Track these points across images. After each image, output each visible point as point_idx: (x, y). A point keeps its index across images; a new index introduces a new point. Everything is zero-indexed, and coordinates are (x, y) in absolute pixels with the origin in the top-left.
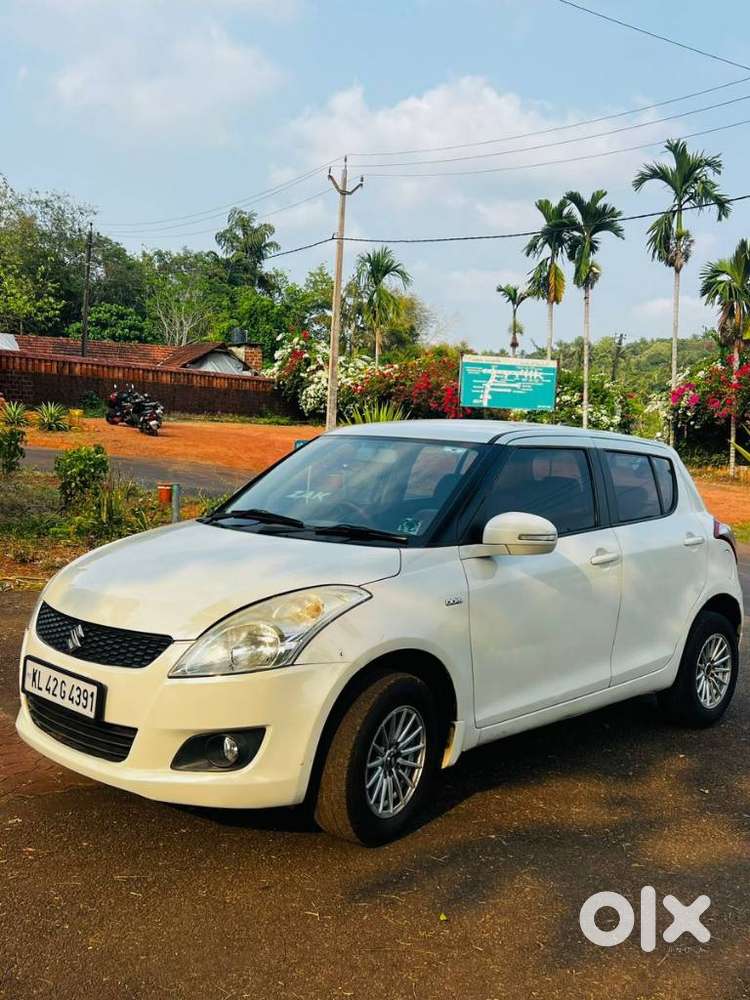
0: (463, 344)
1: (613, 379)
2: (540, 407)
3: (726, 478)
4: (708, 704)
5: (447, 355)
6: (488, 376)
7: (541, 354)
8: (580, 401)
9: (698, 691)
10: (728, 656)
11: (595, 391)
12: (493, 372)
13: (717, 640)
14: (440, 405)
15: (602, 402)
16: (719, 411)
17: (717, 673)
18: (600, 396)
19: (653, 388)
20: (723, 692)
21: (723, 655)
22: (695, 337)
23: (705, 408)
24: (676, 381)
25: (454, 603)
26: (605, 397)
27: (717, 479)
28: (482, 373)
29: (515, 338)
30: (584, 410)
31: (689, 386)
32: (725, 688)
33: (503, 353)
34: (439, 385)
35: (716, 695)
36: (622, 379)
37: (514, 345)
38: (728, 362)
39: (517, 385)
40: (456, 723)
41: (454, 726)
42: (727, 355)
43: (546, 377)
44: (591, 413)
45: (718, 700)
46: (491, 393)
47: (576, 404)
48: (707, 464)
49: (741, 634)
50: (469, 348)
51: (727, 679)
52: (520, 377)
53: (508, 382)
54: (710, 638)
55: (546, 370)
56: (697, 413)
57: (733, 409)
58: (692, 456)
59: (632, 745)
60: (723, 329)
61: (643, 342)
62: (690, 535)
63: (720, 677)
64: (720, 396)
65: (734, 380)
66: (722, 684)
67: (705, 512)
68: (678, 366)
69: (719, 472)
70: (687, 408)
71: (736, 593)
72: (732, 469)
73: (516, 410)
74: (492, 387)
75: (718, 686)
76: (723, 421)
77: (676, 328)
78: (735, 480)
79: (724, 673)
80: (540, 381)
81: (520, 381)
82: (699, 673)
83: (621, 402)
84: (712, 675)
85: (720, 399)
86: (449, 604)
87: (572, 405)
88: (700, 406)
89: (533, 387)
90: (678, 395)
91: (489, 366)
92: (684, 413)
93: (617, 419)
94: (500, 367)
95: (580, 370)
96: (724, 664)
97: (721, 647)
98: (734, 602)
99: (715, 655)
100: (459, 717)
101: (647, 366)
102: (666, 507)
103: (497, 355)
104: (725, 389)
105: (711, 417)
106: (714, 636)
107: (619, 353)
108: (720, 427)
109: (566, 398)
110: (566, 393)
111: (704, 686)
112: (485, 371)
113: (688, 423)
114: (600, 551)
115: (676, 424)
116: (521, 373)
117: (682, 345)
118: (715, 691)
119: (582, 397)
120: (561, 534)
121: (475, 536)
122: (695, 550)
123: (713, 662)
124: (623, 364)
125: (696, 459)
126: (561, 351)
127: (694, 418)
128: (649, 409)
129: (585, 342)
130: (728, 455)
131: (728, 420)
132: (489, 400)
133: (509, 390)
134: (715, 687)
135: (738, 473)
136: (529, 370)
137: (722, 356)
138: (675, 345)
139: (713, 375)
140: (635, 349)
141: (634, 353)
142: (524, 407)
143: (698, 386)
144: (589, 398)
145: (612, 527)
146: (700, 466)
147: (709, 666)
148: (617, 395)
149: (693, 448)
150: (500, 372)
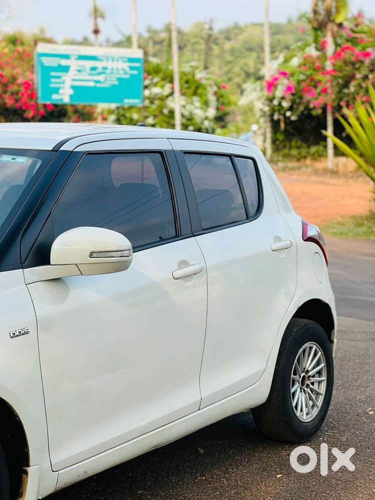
0: (42, 31)
1: (206, 68)
2: (128, 102)
3: (326, 171)
4: (305, 417)
5: (22, 43)
6: (66, 69)
7: (127, 42)
8: (172, 94)
9: (294, 405)
10: (323, 365)
11: (187, 82)
12: (73, 64)
13: (311, 348)
14: (17, 101)
15: (195, 94)
16: (315, 101)
17: (313, 384)
18: (193, 88)
19: (248, 75)
20: (320, 403)
21: (318, 364)
22: (290, 21)
23: (301, 98)
24: (270, 69)
25: (20, 334)
26: (197, 88)
27: (316, 172)
28: (60, 65)
29: (96, 24)
30: (177, 104)
31: (284, 74)
32: (321, 399)
33: (85, 42)
34: (14, 78)
35: (313, 406)
36: (215, 68)
37: (96, 32)
38: (321, 47)
39: (101, 78)
40: (29, 470)
41: (26, 473)
42: (321, 40)
43: (131, 68)
44: (184, 106)
45: (315, 412)
46: (72, 87)
47: (167, 96)
48: (305, 157)
49: (335, 340)
50: (48, 35)
51: (323, 389)
52: (104, 68)
53: (91, 74)
54: (304, 347)
55: (131, 60)
56: (293, 102)
57: (329, 98)
58: (290, 148)
59: (227, 469)
60: (315, 12)
61: (236, 26)
62: (277, 239)
63: (316, 387)
64: (316, 84)
65: (329, 66)
66: (318, 394)
67: (293, 213)
68: (272, 52)
69: (319, 165)
70: (283, 98)
71: (328, 297)
72: (330, 161)
73: (102, 107)
74: (73, 80)
75: (314, 397)
76: (320, 111)
77: (267, 11)
78: (334, 173)
79: (320, 382)
80: (126, 73)
81: (104, 73)
82: (293, 385)
83: (215, 93)
84: (308, 386)
85: (315, 87)
86: (14, 336)
87: (163, 99)
88: (296, 95)
89: (118, 79)
90: (271, 85)
91: (67, 57)
92: (280, 104)
93: (212, 112)
94: (81, 58)
95: (169, 59)
96: (319, 373)
97: (315, 355)
98: (326, 307)
99: (309, 364)
100: (32, 462)
101: (241, 52)
102: (252, 210)
103: (80, 44)
104: (318, 77)
105: (307, 108)
106: (307, 345)
107: (210, 39)
108: (317, 117)
109: (156, 90)
110: (156, 85)
111: (300, 398)
112: (64, 62)
113: (284, 115)
114: (183, 263)
115: (272, 115)
116: (104, 64)
117: (276, 30)
118: (311, 403)
119: (173, 88)
120: (136, 248)
121: (42, 257)
122: (283, 255)
123: (308, 372)
124: (216, 50)
125: (294, 152)
126: (150, 38)
127: (291, 109)
128: (243, 101)
129: (173, 28)
130: (325, 147)
131: (324, 109)
132: (71, 96)
133: (92, 84)
134: (311, 399)
135: (337, 165)
136: (113, 60)
137: (316, 41)
138: (266, 29)
139: (307, 62)
140: (228, 35)
141: (228, 39)
142: (111, 101)
143: (292, 74)
144: (181, 89)
145: (194, 236)
146: (298, 160)
147: (304, 376)
148: (210, 85)
149: (290, 141)
150: (81, 62)
